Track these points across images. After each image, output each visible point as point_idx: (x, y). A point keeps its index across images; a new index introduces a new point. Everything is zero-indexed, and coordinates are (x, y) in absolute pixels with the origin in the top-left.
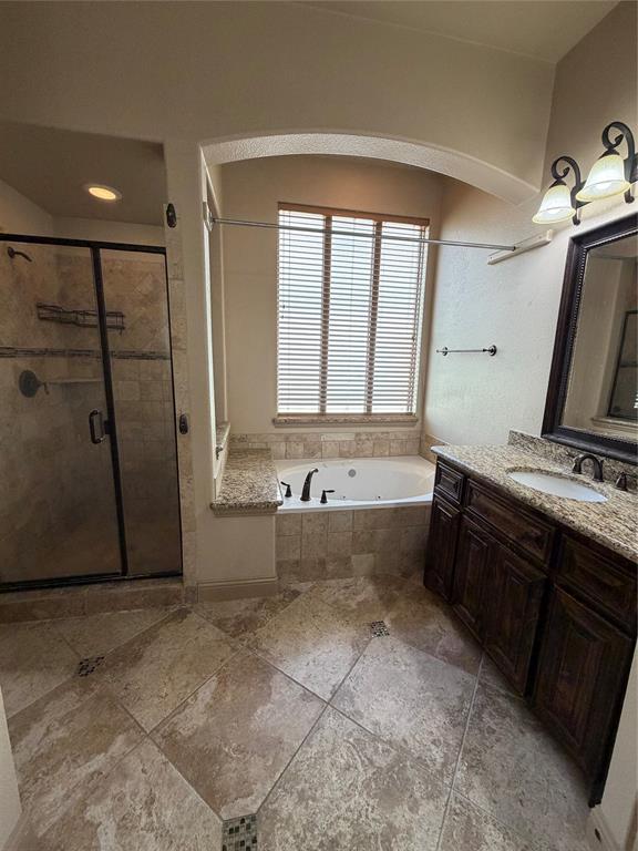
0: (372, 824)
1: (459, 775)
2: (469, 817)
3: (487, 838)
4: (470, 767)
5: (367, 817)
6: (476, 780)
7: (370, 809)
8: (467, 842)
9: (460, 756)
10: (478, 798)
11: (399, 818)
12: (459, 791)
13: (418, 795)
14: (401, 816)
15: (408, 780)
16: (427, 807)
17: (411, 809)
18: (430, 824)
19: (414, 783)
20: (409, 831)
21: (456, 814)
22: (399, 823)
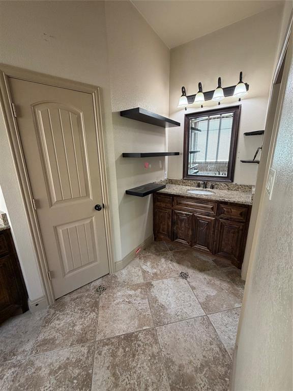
0: (52, 382)
1: (19, 358)
2: (37, 346)
3: (43, 338)
4: (14, 355)
5: (50, 387)
6: (20, 350)
7: (46, 388)
8: (46, 344)
9: (9, 361)
10: (28, 347)
11: (45, 372)
12: (27, 355)
13: (33, 370)
14: (44, 372)
15: (27, 379)
16: (38, 364)
17: (40, 370)
18: (44, 359)
19: (28, 375)
20: (49, 365)
21: (37, 351)
22: (47, 371)
